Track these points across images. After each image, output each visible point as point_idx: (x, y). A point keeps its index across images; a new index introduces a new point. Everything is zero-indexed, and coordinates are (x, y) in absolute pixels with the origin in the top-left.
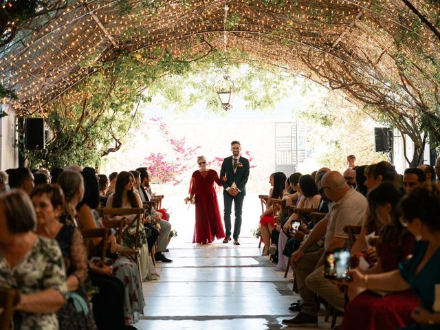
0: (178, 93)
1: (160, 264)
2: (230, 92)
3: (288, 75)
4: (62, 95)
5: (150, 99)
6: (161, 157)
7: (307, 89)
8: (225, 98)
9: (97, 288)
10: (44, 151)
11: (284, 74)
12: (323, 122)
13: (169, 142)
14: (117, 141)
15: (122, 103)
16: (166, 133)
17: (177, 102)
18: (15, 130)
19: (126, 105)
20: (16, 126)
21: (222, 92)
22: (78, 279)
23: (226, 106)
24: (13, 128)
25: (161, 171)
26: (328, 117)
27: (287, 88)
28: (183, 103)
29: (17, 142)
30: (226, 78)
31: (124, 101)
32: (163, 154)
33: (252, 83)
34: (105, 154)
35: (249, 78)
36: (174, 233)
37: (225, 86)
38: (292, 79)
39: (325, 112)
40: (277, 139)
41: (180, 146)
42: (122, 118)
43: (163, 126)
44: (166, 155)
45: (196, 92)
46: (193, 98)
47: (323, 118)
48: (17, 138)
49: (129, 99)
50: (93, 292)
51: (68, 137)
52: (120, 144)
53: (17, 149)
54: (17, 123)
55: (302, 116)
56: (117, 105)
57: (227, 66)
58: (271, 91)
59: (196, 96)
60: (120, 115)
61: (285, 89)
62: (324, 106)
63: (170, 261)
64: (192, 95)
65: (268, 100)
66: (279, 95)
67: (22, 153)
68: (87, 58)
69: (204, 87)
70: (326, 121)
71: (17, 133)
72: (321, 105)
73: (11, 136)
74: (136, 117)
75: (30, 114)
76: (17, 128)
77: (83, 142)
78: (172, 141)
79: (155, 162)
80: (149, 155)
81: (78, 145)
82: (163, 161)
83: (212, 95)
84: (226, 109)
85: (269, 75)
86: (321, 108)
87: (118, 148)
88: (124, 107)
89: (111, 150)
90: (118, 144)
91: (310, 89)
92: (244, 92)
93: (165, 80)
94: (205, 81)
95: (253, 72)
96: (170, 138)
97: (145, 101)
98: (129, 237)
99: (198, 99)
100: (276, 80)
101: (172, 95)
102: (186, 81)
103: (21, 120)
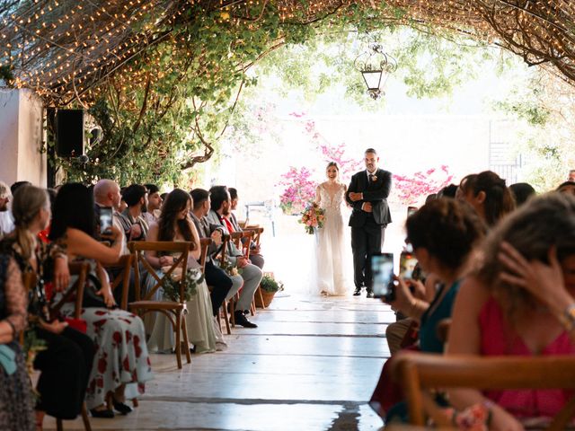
0: (303, 72)
1: (239, 330)
2: (381, 72)
3: (475, 43)
4: (113, 74)
5: (255, 82)
6: (307, 175)
7: (505, 65)
8: (372, 80)
9: (43, 342)
10: (84, 159)
11: (469, 42)
12: (531, 117)
13: (320, 151)
14: (208, 146)
15: (212, 87)
16: (316, 137)
17: (302, 86)
18: (42, 128)
19: (219, 91)
20: (43, 120)
21: (368, 70)
22: (13, 326)
23: (375, 92)
24: (38, 124)
25: (305, 195)
26: (539, 110)
27: (474, 64)
28: (310, 88)
29: (45, 146)
30: (376, 50)
31: (216, 85)
32: (309, 168)
33: (417, 57)
34: (189, 165)
35: (413, 49)
36: (279, 285)
37: (375, 61)
38: (480, 51)
39: (534, 101)
40: (492, 146)
41: (337, 156)
42: (212, 111)
43: (310, 126)
44: (314, 171)
45: (330, 71)
46: (324, 81)
47: (530, 112)
48: (45, 139)
49: (223, 81)
50: (41, 348)
51: (121, 138)
52: (212, 150)
53: (45, 155)
54: (45, 118)
55: (497, 108)
56: (204, 90)
57: (378, 31)
58: (447, 70)
59: (330, 77)
60: (209, 106)
61: (470, 66)
62: (532, 93)
63: (254, 326)
64: (323, 77)
65: (442, 85)
66: (461, 76)
67: (51, 162)
68: (141, 19)
69: (343, 64)
70: (536, 117)
71: (45, 132)
72: (528, 90)
73: (35, 136)
74: (236, 109)
75: (66, 104)
76: (45, 124)
77: (145, 146)
78: (325, 149)
79: (298, 182)
80: (288, 170)
81: (136, 150)
82: (308, 179)
83: (355, 76)
84: (376, 97)
85: (444, 44)
86: (528, 95)
87: (208, 156)
88: (216, 94)
89: (198, 159)
90: (209, 150)
91: (510, 65)
92: (404, 72)
93: (281, 52)
94: (344, 53)
95: (420, 39)
96: (322, 143)
97: (247, 85)
98: (171, 283)
99: (332, 83)
100: (457, 52)
101: (293, 75)
102: (316, 53)
103: (51, 112)
